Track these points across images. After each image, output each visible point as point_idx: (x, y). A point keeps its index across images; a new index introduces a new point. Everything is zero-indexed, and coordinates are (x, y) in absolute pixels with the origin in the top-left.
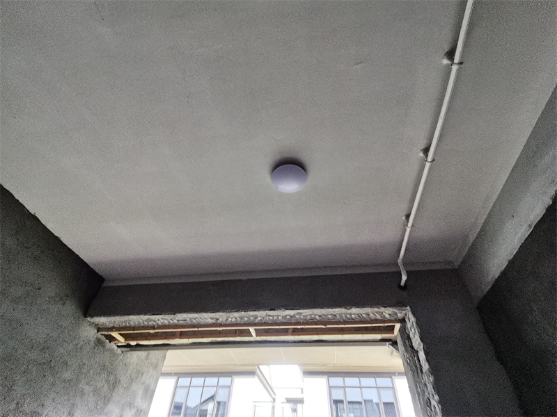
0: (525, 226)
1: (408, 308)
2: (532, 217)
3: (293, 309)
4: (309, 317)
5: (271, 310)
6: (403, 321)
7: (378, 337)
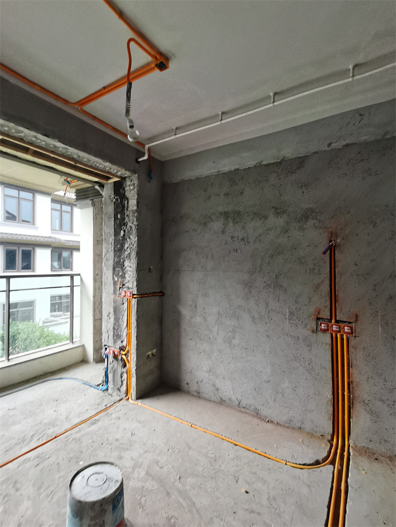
0: (216, 170)
1: (137, 175)
2: (222, 169)
3: (66, 145)
4: (70, 153)
5: (45, 135)
6: (123, 179)
7: (96, 179)
